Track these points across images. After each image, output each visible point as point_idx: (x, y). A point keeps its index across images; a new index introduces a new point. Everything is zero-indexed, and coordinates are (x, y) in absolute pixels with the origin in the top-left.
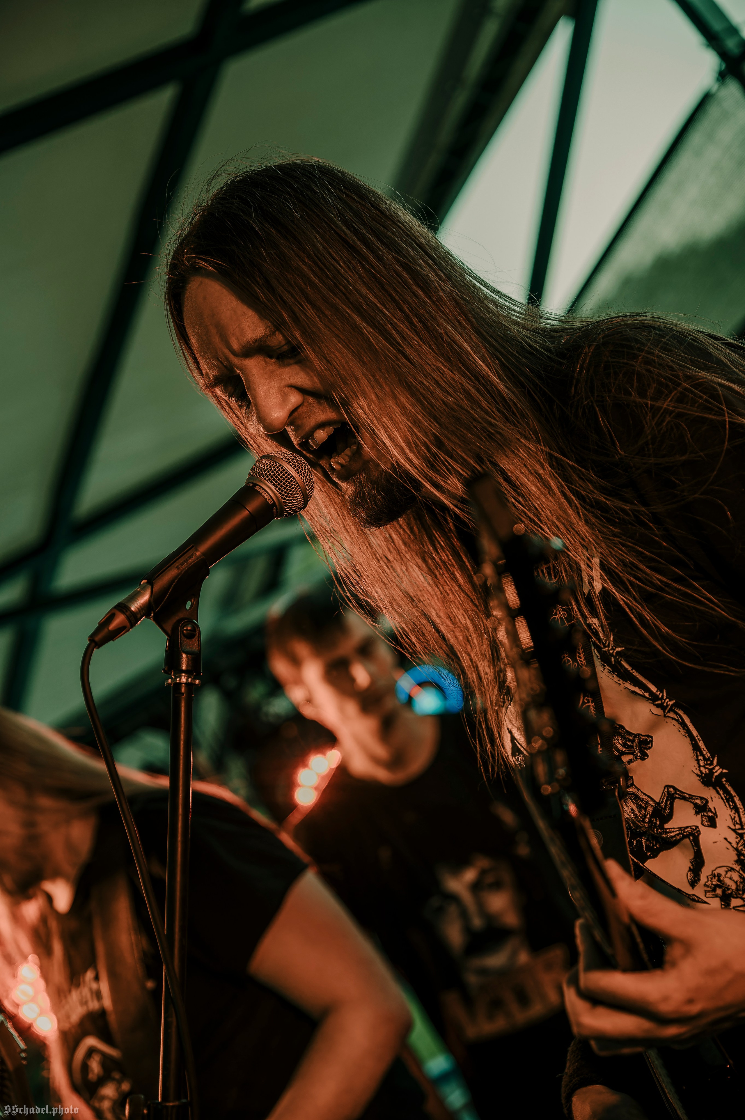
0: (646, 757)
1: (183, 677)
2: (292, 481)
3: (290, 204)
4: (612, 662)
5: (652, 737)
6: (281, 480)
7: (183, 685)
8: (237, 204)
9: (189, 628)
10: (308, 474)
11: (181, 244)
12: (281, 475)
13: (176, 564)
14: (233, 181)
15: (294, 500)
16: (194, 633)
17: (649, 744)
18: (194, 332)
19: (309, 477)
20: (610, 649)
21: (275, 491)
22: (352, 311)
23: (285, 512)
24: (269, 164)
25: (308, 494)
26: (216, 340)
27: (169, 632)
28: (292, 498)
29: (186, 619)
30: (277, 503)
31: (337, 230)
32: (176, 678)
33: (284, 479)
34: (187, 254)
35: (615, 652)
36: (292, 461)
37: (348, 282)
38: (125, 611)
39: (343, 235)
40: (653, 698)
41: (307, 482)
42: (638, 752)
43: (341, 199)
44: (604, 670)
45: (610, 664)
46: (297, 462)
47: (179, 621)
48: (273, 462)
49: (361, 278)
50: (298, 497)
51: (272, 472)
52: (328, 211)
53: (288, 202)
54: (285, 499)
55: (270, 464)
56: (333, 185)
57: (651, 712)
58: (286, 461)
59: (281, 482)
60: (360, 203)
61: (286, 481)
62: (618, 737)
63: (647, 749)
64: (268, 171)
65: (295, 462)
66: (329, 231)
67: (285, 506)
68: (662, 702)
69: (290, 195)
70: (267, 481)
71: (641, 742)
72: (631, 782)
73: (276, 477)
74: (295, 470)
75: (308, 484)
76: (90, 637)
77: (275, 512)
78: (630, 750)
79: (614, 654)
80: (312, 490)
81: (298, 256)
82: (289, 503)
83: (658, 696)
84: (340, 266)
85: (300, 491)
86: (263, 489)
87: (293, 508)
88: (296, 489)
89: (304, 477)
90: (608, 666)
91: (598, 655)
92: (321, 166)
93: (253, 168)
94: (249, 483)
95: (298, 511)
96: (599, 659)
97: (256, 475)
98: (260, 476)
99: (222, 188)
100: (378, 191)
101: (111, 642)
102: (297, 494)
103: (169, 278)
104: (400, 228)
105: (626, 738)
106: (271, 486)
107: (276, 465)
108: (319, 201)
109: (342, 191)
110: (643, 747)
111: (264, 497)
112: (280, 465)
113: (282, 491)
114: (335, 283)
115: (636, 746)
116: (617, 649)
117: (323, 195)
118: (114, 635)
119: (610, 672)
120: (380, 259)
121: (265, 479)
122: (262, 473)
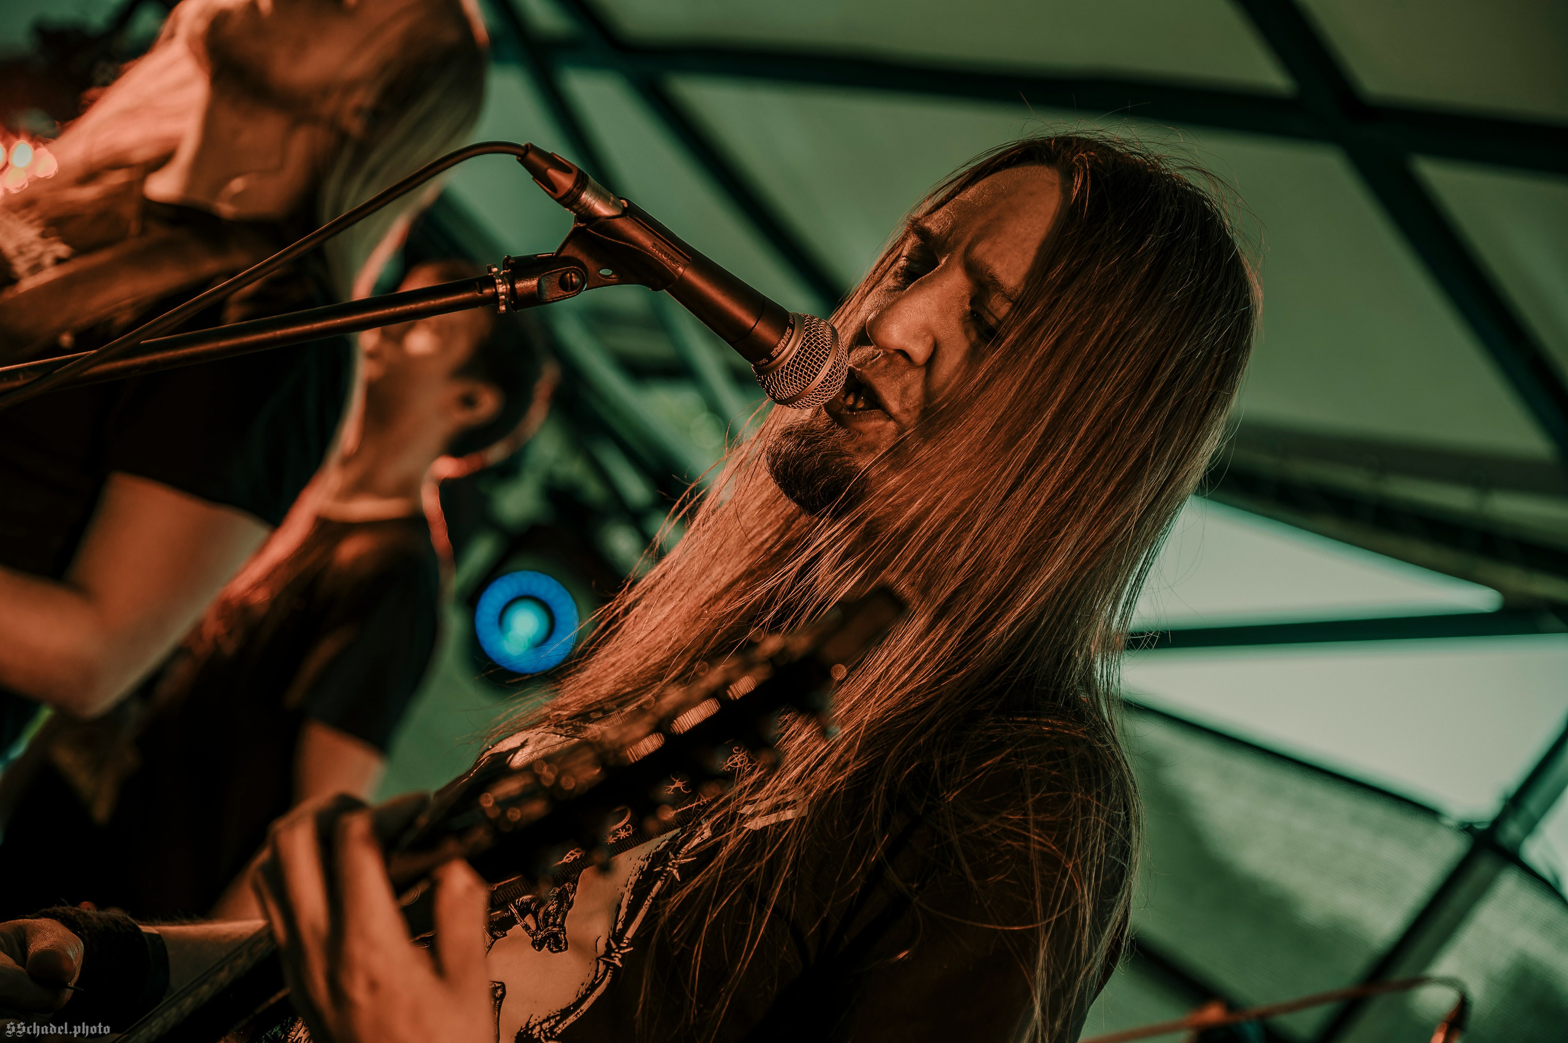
0: (537, 948)
1: (504, 287)
2: (809, 376)
3: (1188, 283)
4: (656, 868)
5: (566, 949)
6: (807, 362)
7: (494, 290)
8: (1173, 210)
9: (574, 280)
10: (823, 396)
11: (1101, 145)
12: (815, 359)
13: (659, 243)
14: (1203, 199)
15: (783, 385)
16: (569, 289)
17: (556, 947)
18: (984, 188)
19: (820, 399)
20: (674, 861)
21: (791, 356)
22: (1061, 402)
23: (764, 377)
24: (1239, 244)
25: (796, 403)
26: (980, 222)
27: (562, 254)
28: (787, 382)
29: (586, 273)
30: (774, 362)
31: (1168, 356)
32: (501, 277)
33: (809, 365)
34: (1089, 156)
35: (671, 869)
36: (837, 371)
37: (1101, 386)
38: (578, 186)
39: (1163, 365)
40: (617, 937)
41: (813, 397)
42: (542, 935)
43: (1210, 352)
44: (642, 860)
45: (652, 866)
46: (837, 377)
47: (581, 264)
48: (829, 344)
49: (1109, 405)
50: (790, 390)
51: (815, 346)
52: (1190, 338)
53: (1190, 280)
54: (782, 372)
55: (825, 340)
56: (1228, 337)
57: (597, 938)
58: (835, 363)
59: (805, 362)
60: (1212, 376)
61: (807, 369)
62: (556, 903)
63: (549, 947)
64: (1227, 244)
65: (836, 374)
66: (1162, 346)
67: (773, 374)
68: (615, 949)
69: (1201, 280)
70: (802, 342)
71: (555, 935)
72: (498, 935)
73: (810, 354)
74: (825, 377)
75: (810, 399)
76: (531, 145)
77: (761, 362)
78: (541, 924)
79: (668, 869)
80: (803, 406)
81: (1118, 311)
82: (778, 379)
83: (622, 942)
84: (1119, 372)
85: (798, 390)
86: (790, 339)
87: (773, 386)
88: (800, 384)
89: (819, 391)
90: (649, 863)
91: (661, 848)
92: (1251, 314)
93: (1227, 222)
94: (793, 317)
95: (769, 395)
96: (656, 849)
97: (806, 325)
98: (806, 330)
99: (1191, 186)
100: (1234, 403)
101: (532, 177)
102: (793, 388)
103: (1050, 139)
104: (1189, 443)
105: (557, 915)
106: (796, 349)
107: (826, 350)
108: (1202, 323)
109: (1222, 351)
110: (550, 940)
111: (779, 342)
112: (827, 355)
113: (793, 366)
114: (1093, 369)
115: (548, 930)
116: (675, 871)
117: (1211, 325)
118: (540, 177)
119: (641, 869)
120: (1142, 425)
121: (804, 339)
122: (811, 333)
